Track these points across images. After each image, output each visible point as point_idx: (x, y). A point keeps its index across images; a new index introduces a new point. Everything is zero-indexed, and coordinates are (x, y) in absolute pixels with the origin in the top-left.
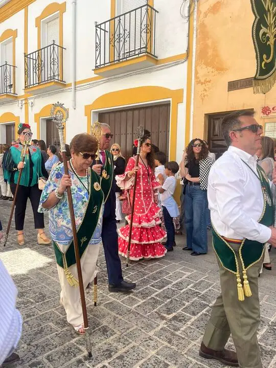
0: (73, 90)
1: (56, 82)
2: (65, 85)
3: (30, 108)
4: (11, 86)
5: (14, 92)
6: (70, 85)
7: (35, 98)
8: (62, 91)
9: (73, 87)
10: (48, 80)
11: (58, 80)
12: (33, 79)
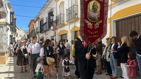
4: (76, 14)
5: (77, 16)
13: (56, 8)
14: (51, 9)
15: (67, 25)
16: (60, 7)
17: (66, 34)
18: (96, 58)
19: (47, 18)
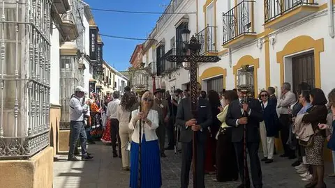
0: (329, 12)
1: (305, 7)
2: (318, 8)
3: (271, 46)
4: (249, 25)
5: (253, 30)
6: (325, 6)
7: (277, 33)
8: (313, 17)
9: (329, 7)
10: (293, 7)
11: (307, 3)
12: (275, 9)
13: (197, 13)
14: (183, 18)
15: (224, 53)
16: (205, 11)
17: (222, 77)
18: (309, 144)
19: (173, 40)
